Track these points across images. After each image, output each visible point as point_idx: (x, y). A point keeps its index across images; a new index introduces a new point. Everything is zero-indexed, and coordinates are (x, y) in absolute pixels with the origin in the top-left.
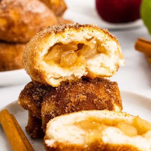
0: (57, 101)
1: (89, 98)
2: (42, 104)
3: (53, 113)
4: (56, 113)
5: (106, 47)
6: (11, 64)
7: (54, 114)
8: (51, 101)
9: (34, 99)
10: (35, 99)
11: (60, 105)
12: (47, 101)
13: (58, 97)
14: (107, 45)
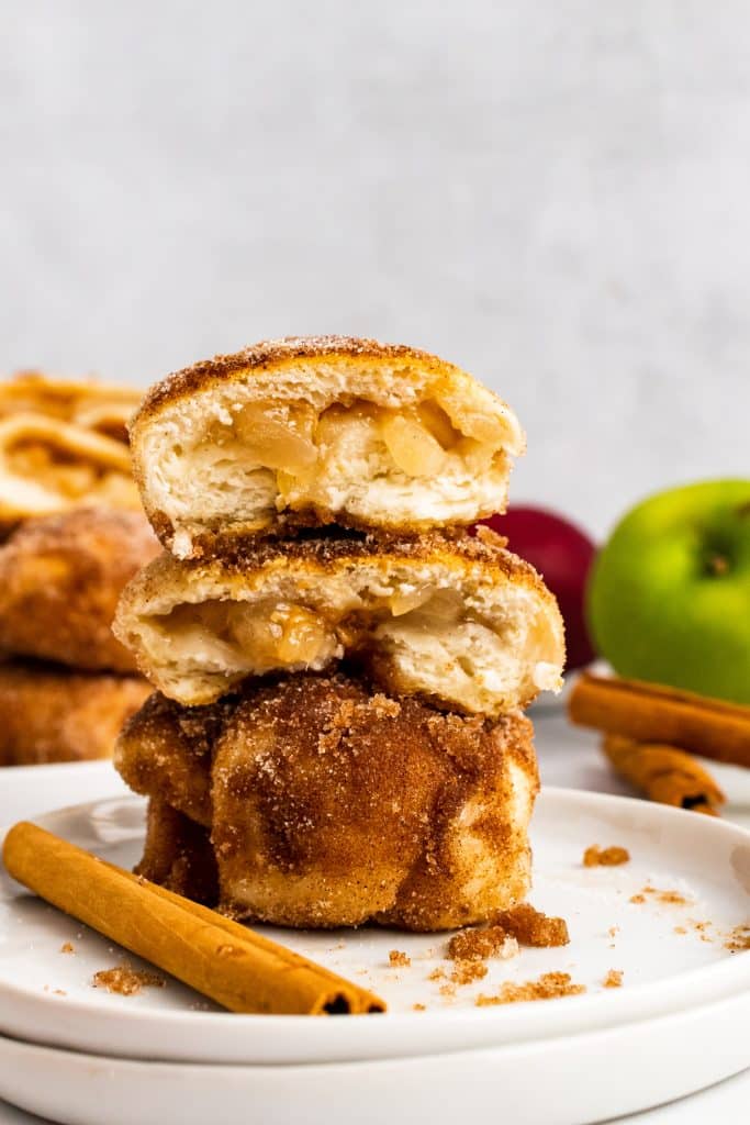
0: (285, 714)
1: (408, 715)
2: (221, 740)
3: (265, 759)
4: (281, 756)
5: (483, 609)
6: (42, 746)
7: (271, 761)
8: (262, 718)
9: (185, 734)
10: (187, 731)
11: (296, 728)
12: (243, 725)
13: (287, 703)
14: (488, 604)
